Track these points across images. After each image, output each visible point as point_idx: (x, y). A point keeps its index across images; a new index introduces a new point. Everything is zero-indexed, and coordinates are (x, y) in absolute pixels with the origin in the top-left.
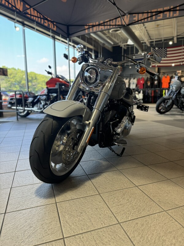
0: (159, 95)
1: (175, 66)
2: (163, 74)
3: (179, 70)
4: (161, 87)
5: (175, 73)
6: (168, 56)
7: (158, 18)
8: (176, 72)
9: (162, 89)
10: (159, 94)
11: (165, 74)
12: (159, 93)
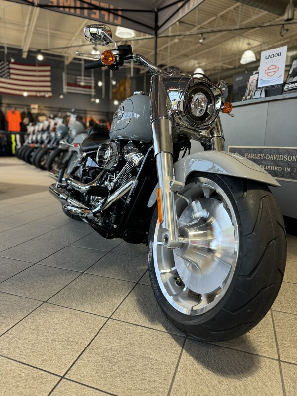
0: (6, 143)
1: (29, 96)
2: (7, 107)
3: (35, 104)
4: (8, 130)
5: (28, 107)
6: (12, 76)
7: (93, 16)
8: (30, 106)
9: (9, 132)
10: (5, 141)
11: (11, 107)
12: (6, 139)
